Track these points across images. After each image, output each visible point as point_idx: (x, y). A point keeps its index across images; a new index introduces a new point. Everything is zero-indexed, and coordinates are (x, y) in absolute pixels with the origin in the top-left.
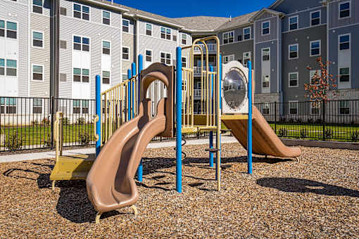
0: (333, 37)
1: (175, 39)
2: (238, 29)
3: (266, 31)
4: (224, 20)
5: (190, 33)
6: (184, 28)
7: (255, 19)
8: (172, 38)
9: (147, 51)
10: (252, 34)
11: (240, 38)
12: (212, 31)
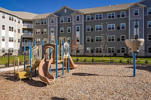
0: (75, 26)
1: (15, 21)
2: (42, 20)
3: (52, 22)
4: (35, 15)
5: (21, 19)
6: (19, 17)
7: (48, 17)
8: (14, 20)
9: (3, 25)
10: (47, 22)
11: (42, 23)
12: (31, 19)
